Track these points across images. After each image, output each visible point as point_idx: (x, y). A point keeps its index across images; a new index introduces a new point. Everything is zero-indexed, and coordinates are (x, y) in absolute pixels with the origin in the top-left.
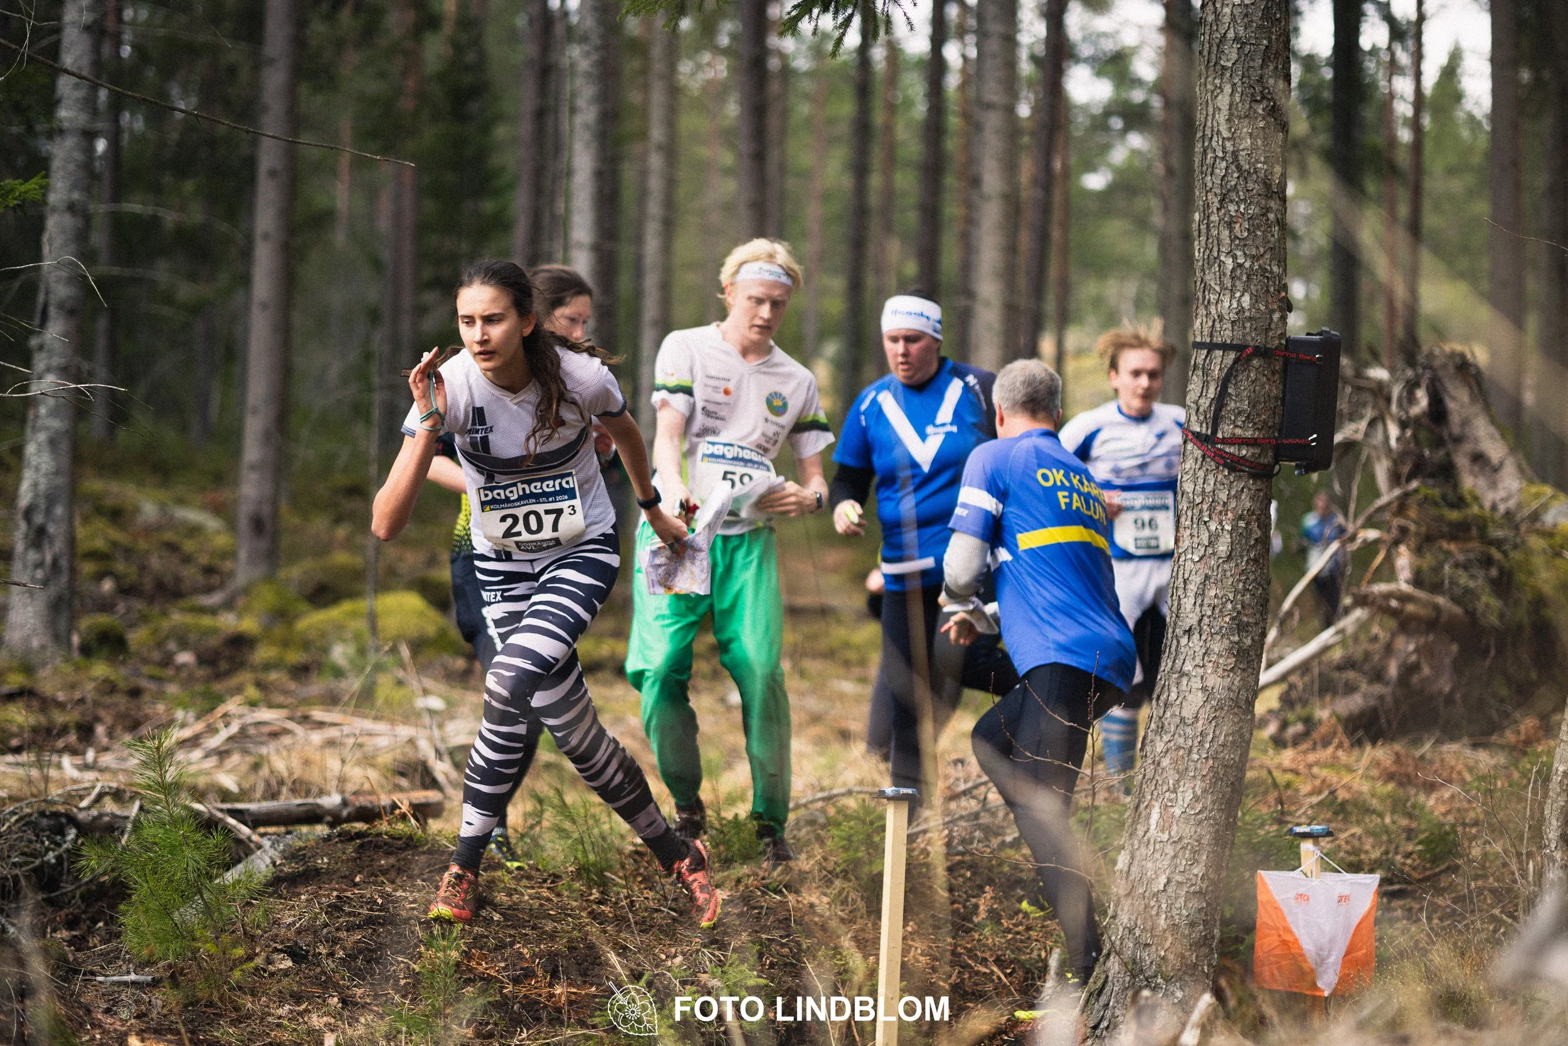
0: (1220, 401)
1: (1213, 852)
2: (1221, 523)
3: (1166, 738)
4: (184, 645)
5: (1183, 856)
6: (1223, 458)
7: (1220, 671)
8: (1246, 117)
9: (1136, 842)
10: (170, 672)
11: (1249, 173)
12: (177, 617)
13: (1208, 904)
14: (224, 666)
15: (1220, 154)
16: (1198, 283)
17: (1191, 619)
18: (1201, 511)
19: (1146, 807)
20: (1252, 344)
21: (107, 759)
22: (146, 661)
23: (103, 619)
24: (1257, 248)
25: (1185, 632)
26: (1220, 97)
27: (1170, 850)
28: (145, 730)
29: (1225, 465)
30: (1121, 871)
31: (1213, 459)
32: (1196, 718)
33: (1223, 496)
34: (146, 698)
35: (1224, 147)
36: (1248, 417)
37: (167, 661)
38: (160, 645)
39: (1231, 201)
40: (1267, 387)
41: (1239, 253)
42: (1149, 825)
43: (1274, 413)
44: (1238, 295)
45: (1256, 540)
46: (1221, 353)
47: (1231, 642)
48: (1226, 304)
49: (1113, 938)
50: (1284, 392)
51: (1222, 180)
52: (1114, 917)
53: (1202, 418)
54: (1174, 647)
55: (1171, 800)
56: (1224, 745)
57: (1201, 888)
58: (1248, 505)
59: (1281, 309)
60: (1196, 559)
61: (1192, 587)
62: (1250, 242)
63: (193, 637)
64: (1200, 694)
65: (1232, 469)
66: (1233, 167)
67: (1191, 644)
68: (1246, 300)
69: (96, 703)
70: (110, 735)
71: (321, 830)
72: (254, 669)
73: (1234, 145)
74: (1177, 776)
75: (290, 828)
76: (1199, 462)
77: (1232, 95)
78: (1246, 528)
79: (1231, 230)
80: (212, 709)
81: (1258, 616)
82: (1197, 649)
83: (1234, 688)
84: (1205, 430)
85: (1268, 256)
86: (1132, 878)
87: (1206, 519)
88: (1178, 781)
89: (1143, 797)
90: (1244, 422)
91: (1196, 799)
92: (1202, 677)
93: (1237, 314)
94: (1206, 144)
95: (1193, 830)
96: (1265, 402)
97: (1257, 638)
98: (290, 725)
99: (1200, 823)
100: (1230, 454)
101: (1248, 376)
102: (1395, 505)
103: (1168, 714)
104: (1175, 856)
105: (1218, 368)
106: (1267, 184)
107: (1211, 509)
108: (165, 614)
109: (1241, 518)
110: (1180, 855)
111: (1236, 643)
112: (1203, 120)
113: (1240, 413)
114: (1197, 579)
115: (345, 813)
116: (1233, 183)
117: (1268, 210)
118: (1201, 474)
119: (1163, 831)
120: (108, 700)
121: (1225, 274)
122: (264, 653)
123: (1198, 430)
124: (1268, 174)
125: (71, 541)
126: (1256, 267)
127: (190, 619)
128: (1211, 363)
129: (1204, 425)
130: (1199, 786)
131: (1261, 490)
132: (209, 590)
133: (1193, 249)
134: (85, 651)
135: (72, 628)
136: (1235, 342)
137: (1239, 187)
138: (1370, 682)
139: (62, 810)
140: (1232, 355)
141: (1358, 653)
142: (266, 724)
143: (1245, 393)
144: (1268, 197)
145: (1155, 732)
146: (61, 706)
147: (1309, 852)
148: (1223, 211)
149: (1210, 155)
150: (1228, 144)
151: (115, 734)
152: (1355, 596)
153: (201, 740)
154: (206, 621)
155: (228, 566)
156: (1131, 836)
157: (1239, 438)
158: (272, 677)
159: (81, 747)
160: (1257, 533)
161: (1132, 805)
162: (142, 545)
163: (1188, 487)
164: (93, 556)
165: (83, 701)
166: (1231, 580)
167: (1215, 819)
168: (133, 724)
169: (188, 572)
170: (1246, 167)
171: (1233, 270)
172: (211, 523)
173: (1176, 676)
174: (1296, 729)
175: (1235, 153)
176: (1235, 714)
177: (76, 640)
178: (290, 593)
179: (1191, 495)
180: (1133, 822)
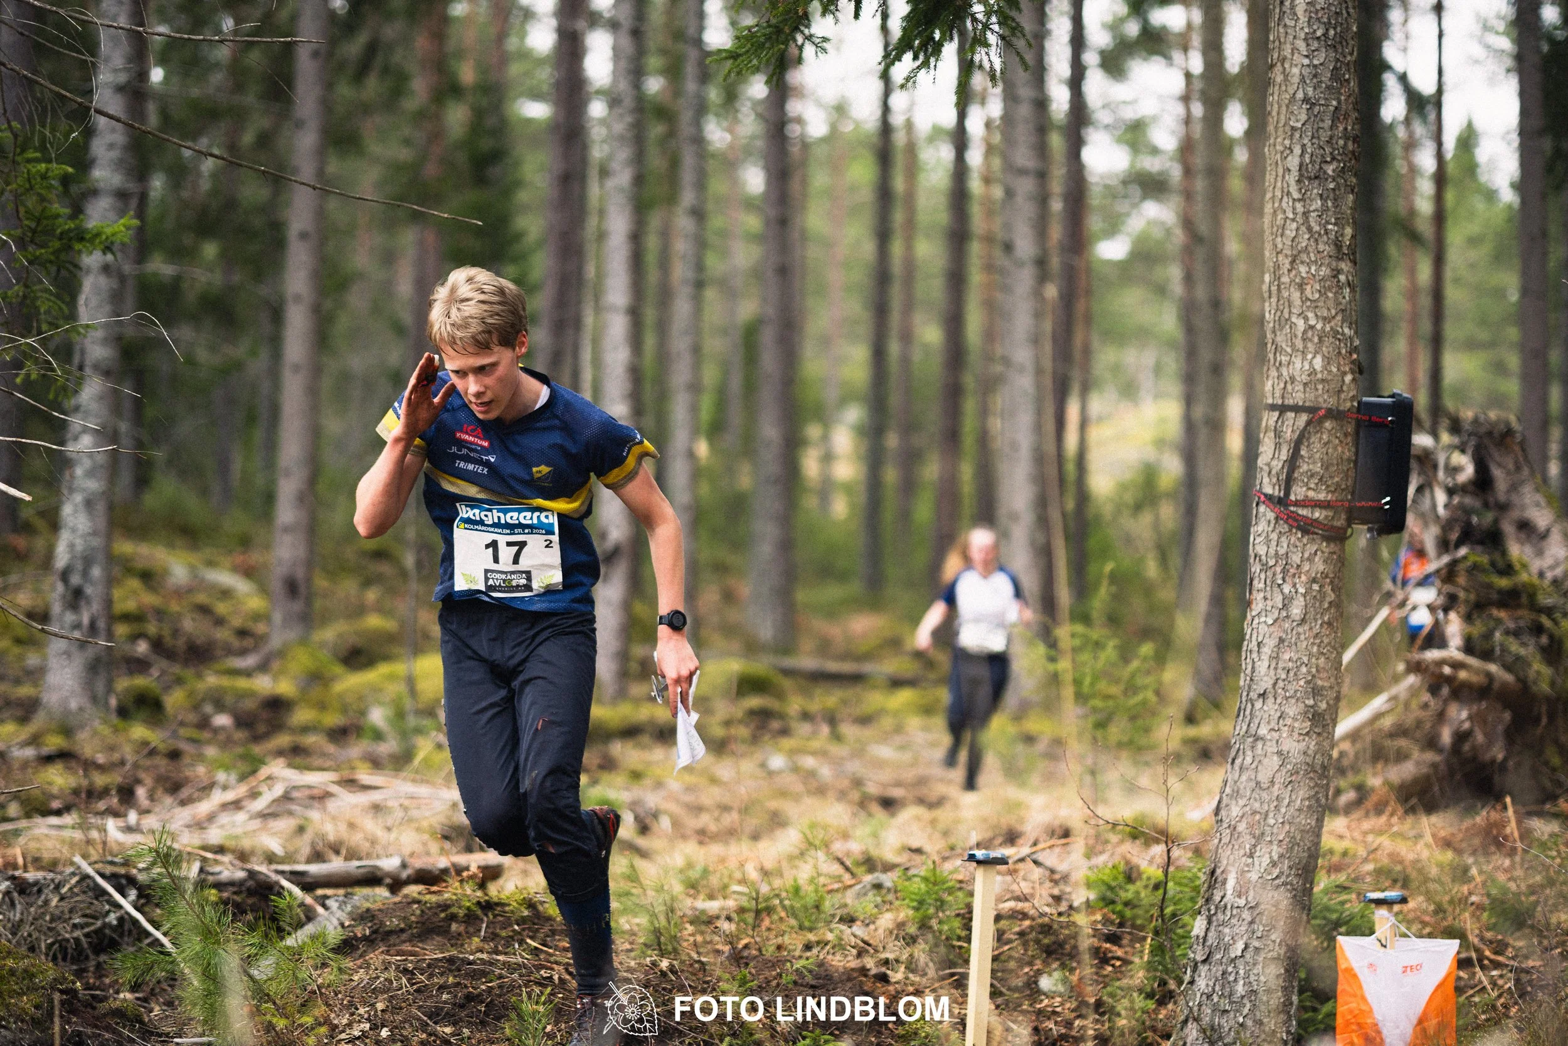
0: (1292, 463)
1: (1291, 917)
2: (1294, 586)
3: (1241, 802)
4: (220, 707)
5: (1261, 922)
6: (1297, 520)
7: (1296, 735)
8: (1316, 177)
9: (1213, 907)
10: (206, 735)
11: (1320, 234)
12: (212, 680)
13: (1286, 970)
14: (261, 728)
15: (1291, 216)
16: (1269, 345)
17: (1265, 683)
18: (1274, 575)
19: (1223, 872)
20: (1324, 406)
21: (151, 822)
22: (182, 724)
23: (140, 682)
24: (1329, 309)
25: (1260, 695)
26: (1290, 158)
27: (1247, 915)
28: (185, 793)
29: (1299, 528)
30: (1198, 937)
31: (1286, 522)
32: (1272, 782)
33: (1296, 559)
34: (187, 760)
35: (1294, 209)
36: (1321, 480)
37: (204, 723)
38: (196, 707)
39: (1302, 262)
40: (1340, 449)
41: (1310, 315)
42: (1225, 889)
43: (1347, 476)
44: (1310, 356)
45: (1330, 603)
46: (1293, 415)
47: (1306, 706)
48: (1298, 365)
49: (1191, 1004)
50: (1357, 454)
51: (1293, 241)
52: (1191, 983)
53: (1274, 480)
54: (1248, 712)
55: (1248, 865)
56: (1299, 810)
57: (1278, 954)
58: (1321, 567)
59: (1353, 372)
60: (1270, 622)
61: (1267, 650)
62: (1321, 304)
63: (229, 700)
64: (1275, 758)
65: (1305, 532)
66: (1303, 228)
67: (1265, 708)
68: (1318, 363)
69: (136, 766)
70: (151, 797)
71: (382, 892)
72: (293, 731)
73: (1304, 206)
74: (1253, 842)
75: (349, 890)
76: (1272, 525)
77: (1302, 155)
78: (1319, 591)
79: (1302, 291)
80: (254, 772)
81: (1332, 680)
83: (1310, 752)
84: (1278, 492)
85: (1339, 318)
86: (1208, 943)
87: (1280, 582)
88: (1255, 846)
89: (1219, 862)
90: (1317, 484)
91: (1274, 864)
92: (1277, 742)
93: (1309, 375)
94: (1276, 205)
95: (1270, 895)
96: (1338, 465)
97: (1331, 702)
98: (335, 789)
99: (1278, 887)
100: (1303, 516)
101: (1321, 439)
102: (1444, 572)
103: (1244, 778)
104: (1252, 922)
105: (1290, 429)
106: (1338, 245)
107: (1284, 571)
108: (199, 676)
109: (1314, 580)
110: (1257, 920)
111: (1312, 707)
112: (1272, 180)
113: (1312, 476)
114: (1270, 643)
115: (404, 875)
116: (1304, 244)
117: (1339, 271)
118: (1274, 536)
119: (1239, 896)
120: (148, 763)
121: (1296, 336)
122: (302, 715)
123: (1268, 490)
124: (1339, 235)
125: (108, 602)
126: (1328, 328)
127: (226, 682)
128: (1283, 422)
129: (1277, 487)
130: (1276, 851)
131: (1334, 553)
132: (243, 652)
133: (1263, 310)
134: (123, 713)
135: (110, 689)
136: (1307, 404)
137: (1309, 248)
138: (1423, 749)
139: (122, 871)
140: (1304, 418)
141: (1410, 720)
142: (309, 787)
143: (1317, 456)
144: (1339, 259)
145: (1230, 796)
146: (101, 768)
147: (1383, 919)
148: (1294, 272)
149: (1280, 216)
150: (1299, 206)
151: (156, 797)
152: (1408, 663)
153: (244, 803)
154: (242, 683)
155: (261, 628)
156: (1208, 901)
157: (1311, 500)
158: (311, 740)
159: (123, 809)
160: (1331, 596)
161: (1208, 870)
162: (174, 607)
163: (1261, 550)
164: (126, 617)
165: (122, 763)
166: (1305, 643)
167: (1292, 885)
168: (174, 786)
169: (222, 635)
170: (1316, 228)
171: (1305, 332)
172: (241, 586)
173: (1251, 740)
174: (1349, 796)
175: (1306, 214)
176: (1311, 779)
177: (113, 702)
178: (324, 655)
179: (1263, 558)
180: (1209, 887)
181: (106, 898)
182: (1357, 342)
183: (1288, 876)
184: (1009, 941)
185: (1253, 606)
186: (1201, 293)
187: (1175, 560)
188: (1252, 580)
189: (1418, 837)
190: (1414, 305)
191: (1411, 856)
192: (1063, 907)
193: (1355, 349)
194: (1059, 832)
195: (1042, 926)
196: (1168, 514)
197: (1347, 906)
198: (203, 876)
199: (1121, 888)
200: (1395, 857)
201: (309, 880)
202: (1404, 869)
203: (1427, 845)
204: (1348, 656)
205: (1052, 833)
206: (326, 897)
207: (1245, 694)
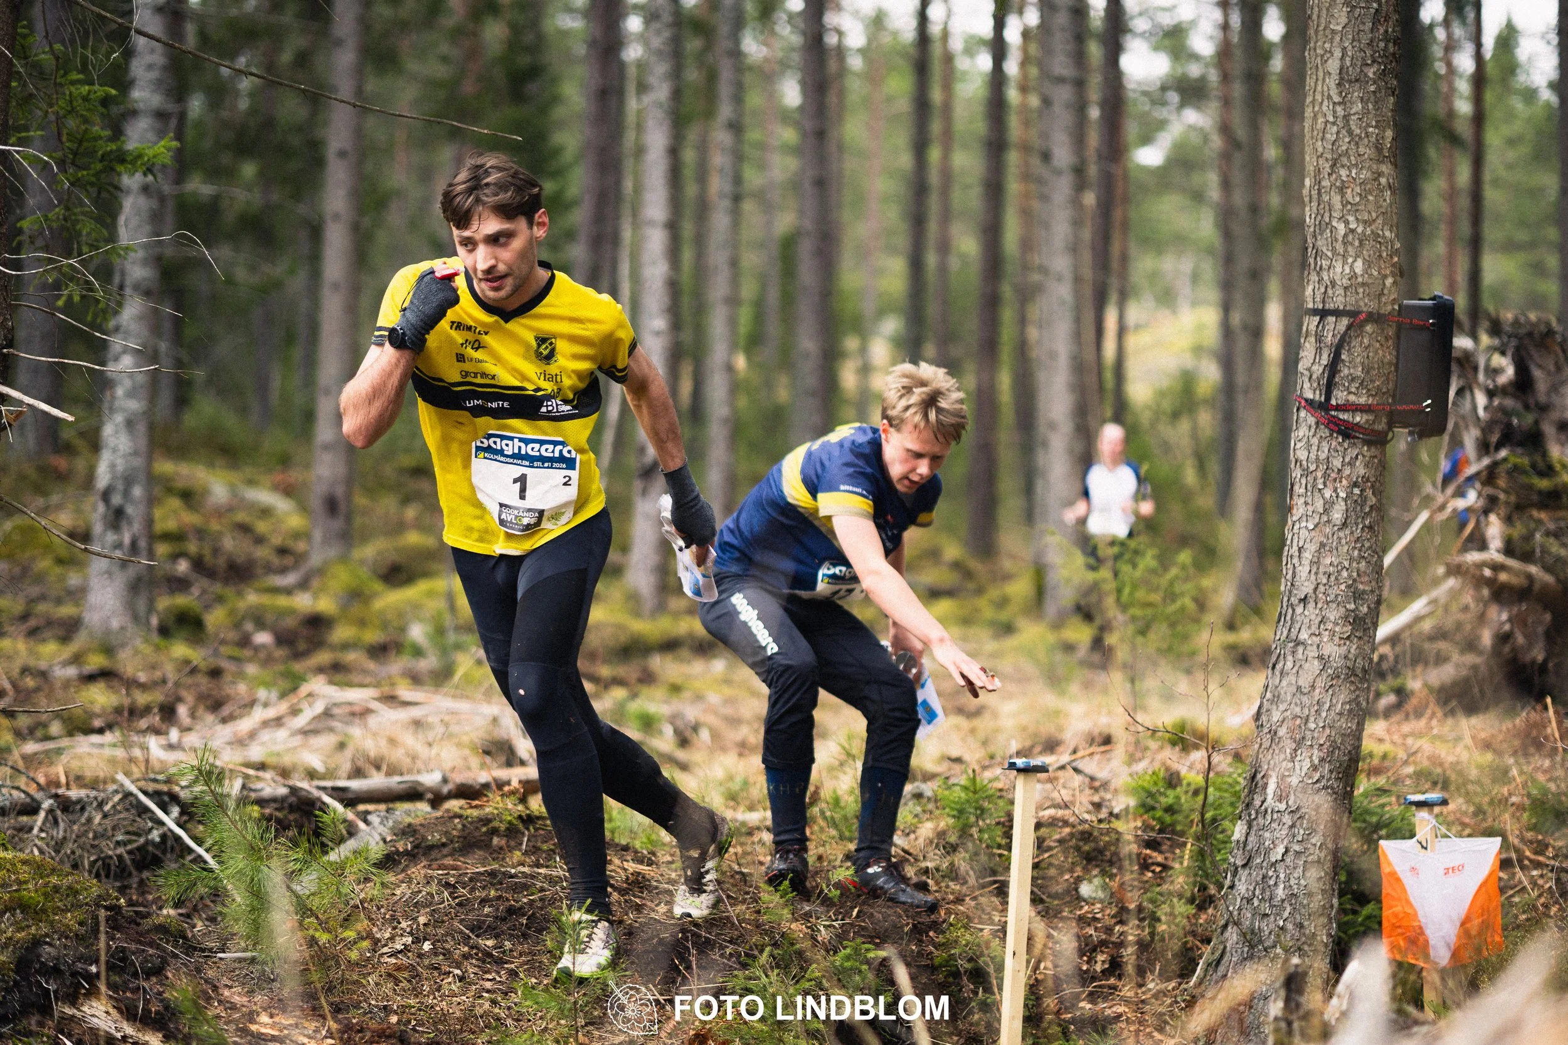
0: (1333, 368)
1: (1332, 820)
2: (1335, 490)
3: (1282, 707)
4: (261, 624)
5: (1301, 825)
6: (1337, 425)
7: (1336, 639)
8: (1357, 80)
9: (1253, 812)
10: (247, 653)
11: (1360, 137)
12: (252, 598)
13: (1326, 873)
14: (302, 646)
15: (1331, 119)
16: (1310, 250)
17: (1307, 588)
18: (1315, 479)
19: (1263, 776)
20: (1365, 309)
21: (192, 739)
22: (223, 642)
23: (181, 600)
24: (1369, 212)
25: (1301, 600)
26: (1330, 61)
27: (1287, 819)
28: (226, 711)
29: (1340, 432)
30: (1238, 841)
31: (1327, 426)
32: (1313, 687)
33: (1337, 463)
34: (227, 678)
35: (1334, 112)
36: (1361, 384)
37: (245, 642)
38: (237, 626)
39: (1343, 166)
40: (1380, 352)
41: (1351, 218)
42: (1265, 794)
43: (1388, 379)
44: (1350, 260)
45: (1371, 507)
46: (1334, 319)
47: (1347, 610)
48: (1339, 270)
49: (1231, 908)
50: (1397, 358)
51: (1333, 144)
52: (1232, 887)
53: (1315, 385)
54: (1288, 618)
55: (1288, 770)
56: (1341, 714)
57: (1319, 858)
59: (1393, 274)
60: (1311, 527)
61: (1307, 555)
62: (1361, 207)
63: (270, 618)
64: (1316, 662)
65: (1346, 436)
66: (1344, 132)
67: (1306, 613)
68: (1359, 266)
69: (177, 684)
70: (193, 715)
71: (423, 807)
72: (333, 648)
73: (1345, 110)
74: (1294, 746)
75: (391, 805)
76: (1313, 430)
77: (1342, 58)
78: (1361, 495)
79: (1343, 195)
80: (295, 689)
81: (1373, 583)
82: (1313, 617)
83: (1350, 656)
84: (1319, 397)
85: (1380, 221)
86: (1249, 848)
87: (1321, 486)
88: (1295, 750)
89: (1260, 766)
90: (1357, 388)
91: (1315, 768)
92: (1318, 646)
93: (1350, 279)
94: (1316, 109)
95: (1310, 800)
96: (1379, 368)
97: (1372, 606)
98: (375, 705)
99: (1319, 790)
100: (1344, 421)
101: (1361, 343)
102: (1484, 474)
103: (1284, 683)
104: (1292, 826)
105: (1331, 334)
106: (1378, 148)
107: (1326, 476)
108: (240, 594)
109: (1355, 485)
110: (1298, 824)
111: (1353, 611)
112: (1313, 85)
113: (1353, 380)
114: (1311, 549)
115: (445, 790)
116: (1344, 148)
117: (1380, 174)
118: (1315, 441)
119: (1280, 801)
120: (190, 681)
121: (1336, 240)
122: (342, 633)
123: (1309, 395)
124: (1380, 138)
125: (149, 522)
126: (1368, 232)
127: (266, 600)
128: (1323, 329)
129: (1318, 392)
130: (1316, 755)
131: (1375, 457)
132: (283, 571)
133: (1304, 215)
134: (164, 631)
135: (151, 608)
136: (1348, 308)
137: (1350, 152)
138: (1462, 652)
139: (165, 788)
140: (1345, 321)
141: (1449, 623)
142: (350, 704)
143: (1358, 360)
144: (1379, 162)
145: (1271, 701)
146: (143, 687)
147: (1424, 821)
148: (1334, 176)
149: (1321, 120)
150: (1339, 109)
151: (197, 714)
152: (1448, 565)
153: (284, 720)
154: (282, 601)
155: (301, 546)
156: (1248, 805)
157: (1353, 404)
158: (351, 657)
159: (164, 727)
160: (1372, 500)
161: (1248, 775)
162: (215, 526)
163: (1302, 455)
164: (167, 537)
165: (164, 681)
166: (1346, 548)
167: (1332, 788)
168: (215, 704)
169: (262, 553)
170: (1358, 131)
171: (1345, 236)
172: (281, 504)
173: (1291, 645)
174: (1390, 699)
175: (1346, 117)
176: (1352, 682)
177: (154, 621)
178: (364, 573)
179: (1304, 463)
180: (1250, 792)
181: (149, 815)
182: (1398, 245)
183: (1328, 780)
184: (1050, 849)
185: (1294, 511)
186: (1239, 199)
187: (1214, 467)
188: (1292, 485)
189: (1458, 739)
190: (1453, 207)
191: (1451, 759)
192: (1103, 814)
193: (1396, 252)
194: (1098, 740)
195: (1083, 833)
196: (1207, 421)
197: (1387, 809)
198: (245, 793)
199: (1161, 794)
200: (1435, 760)
201: (350, 796)
202: (1444, 771)
203: (1466, 747)
204: (1388, 560)
205: (1091, 741)
206: (368, 813)
207: (1285, 599)
